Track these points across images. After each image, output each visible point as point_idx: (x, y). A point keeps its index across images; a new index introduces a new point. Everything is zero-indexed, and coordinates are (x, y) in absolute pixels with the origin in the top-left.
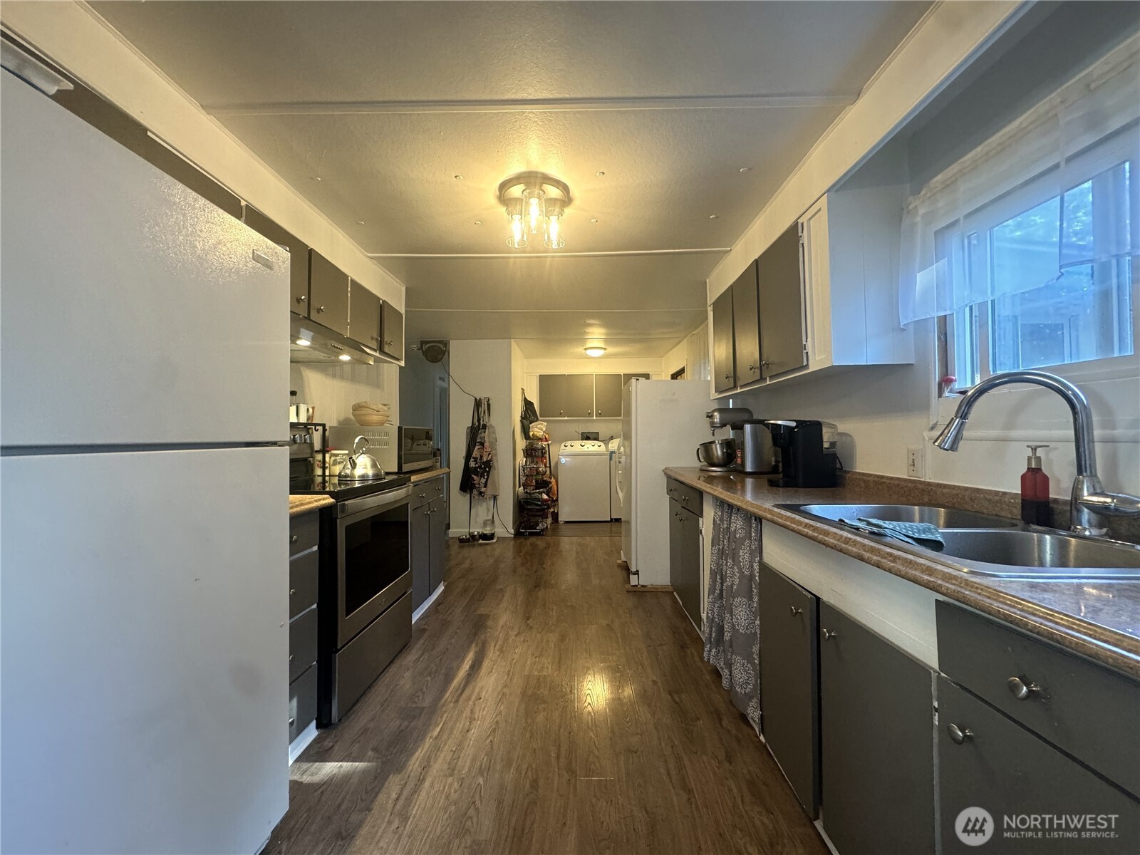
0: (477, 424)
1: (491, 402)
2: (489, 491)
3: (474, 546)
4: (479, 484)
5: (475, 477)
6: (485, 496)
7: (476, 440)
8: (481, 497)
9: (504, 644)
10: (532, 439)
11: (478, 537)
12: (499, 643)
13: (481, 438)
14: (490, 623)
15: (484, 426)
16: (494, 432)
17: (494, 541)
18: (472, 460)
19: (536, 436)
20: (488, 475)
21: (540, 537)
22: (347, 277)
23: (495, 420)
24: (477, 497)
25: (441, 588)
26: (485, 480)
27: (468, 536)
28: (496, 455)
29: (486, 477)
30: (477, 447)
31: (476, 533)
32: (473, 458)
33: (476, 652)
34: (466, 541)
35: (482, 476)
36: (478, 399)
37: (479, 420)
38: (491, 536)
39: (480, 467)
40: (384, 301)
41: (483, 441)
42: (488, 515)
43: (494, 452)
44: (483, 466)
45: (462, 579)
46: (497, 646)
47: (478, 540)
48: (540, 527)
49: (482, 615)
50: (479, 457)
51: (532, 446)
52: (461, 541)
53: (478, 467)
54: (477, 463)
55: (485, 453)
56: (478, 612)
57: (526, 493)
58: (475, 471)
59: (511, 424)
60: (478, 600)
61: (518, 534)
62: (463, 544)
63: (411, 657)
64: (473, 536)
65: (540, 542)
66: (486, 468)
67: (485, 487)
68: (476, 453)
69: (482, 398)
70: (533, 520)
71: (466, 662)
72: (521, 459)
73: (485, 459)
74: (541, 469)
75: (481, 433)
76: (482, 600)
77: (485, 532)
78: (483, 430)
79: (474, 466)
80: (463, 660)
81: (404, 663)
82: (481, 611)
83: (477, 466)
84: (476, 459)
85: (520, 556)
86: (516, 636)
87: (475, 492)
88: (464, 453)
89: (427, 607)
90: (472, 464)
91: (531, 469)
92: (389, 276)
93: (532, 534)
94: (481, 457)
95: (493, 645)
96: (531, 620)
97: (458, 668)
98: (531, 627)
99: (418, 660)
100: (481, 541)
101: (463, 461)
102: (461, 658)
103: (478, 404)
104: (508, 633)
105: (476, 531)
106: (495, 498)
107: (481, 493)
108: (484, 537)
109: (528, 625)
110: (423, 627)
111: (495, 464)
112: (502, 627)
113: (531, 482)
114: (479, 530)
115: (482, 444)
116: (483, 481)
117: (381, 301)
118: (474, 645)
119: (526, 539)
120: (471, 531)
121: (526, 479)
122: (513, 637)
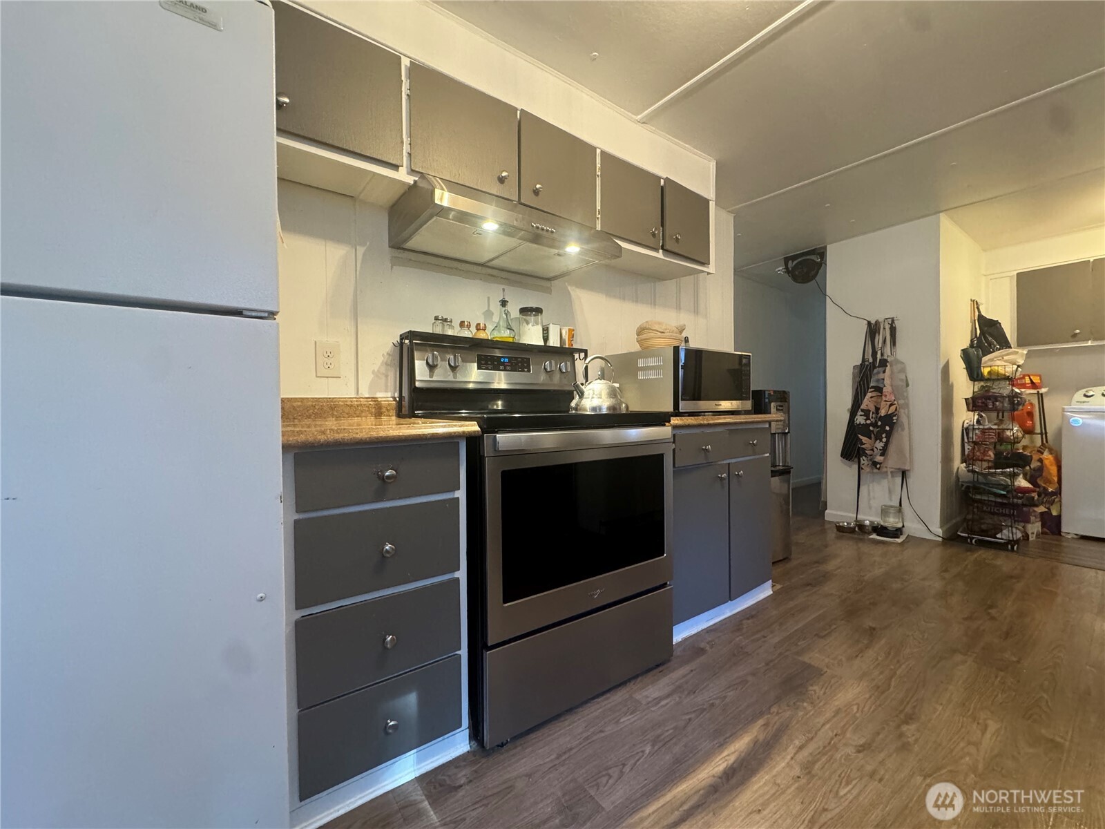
0: (871, 360)
1: (897, 324)
2: (892, 462)
3: (861, 540)
4: (873, 450)
5: (864, 439)
6: (885, 470)
7: (868, 385)
8: (875, 471)
9: (822, 753)
10: (988, 380)
11: (870, 529)
12: (811, 747)
13: (878, 381)
14: (816, 689)
15: (884, 363)
16: (903, 370)
17: (899, 540)
18: (860, 413)
19: (998, 374)
20: (888, 437)
21: (1003, 554)
22: (593, 149)
23: (905, 352)
24: (868, 470)
25: (765, 591)
26: (882, 444)
27: (852, 525)
28: (907, 406)
29: (884, 440)
30: (869, 395)
31: (867, 523)
32: (862, 410)
33: (756, 742)
34: (851, 531)
35: (878, 438)
36: (873, 322)
37: (874, 354)
38: (897, 532)
39: (875, 425)
40: (667, 180)
41: (881, 385)
42: (891, 500)
43: (901, 402)
44: (879, 423)
45: (808, 588)
46: (805, 753)
47: (870, 534)
48: (1005, 535)
49: (809, 666)
50: (872, 409)
51: (988, 391)
52: (840, 529)
53: (871, 424)
54: (868, 418)
55: (883, 403)
56: (806, 658)
57: (973, 471)
58: (865, 430)
59: (938, 356)
60: (816, 635)
61: (951, 539)
62: (841, 534)
63: (653, 690)
64: (861, 526)
65: (1005, 563)
66: (886, 426)
67: (882, 455)
68: (867, 403)
69: (880, 320)
70: (989, 521)
71: (725, 753)
72: (964, 417)
73: (883, 413)
74: (1008, 433)
75: (878, 373)
76: (823, 637)
77: (886, 524)
78: (881, 369)
79: (863, 422)
80: (722, 746)
81: (638, 696)
82: (815, 658)
83: (868, 422)
84: (866, 413)
85: (944, 579)
86: (861, 749)
87: (864, 461)
88: (848, 403)
89: (728, 614)
90: (860, 419)
91: (984, 431)
92: (684, 148)
93: (981, 544)
94: (877, 409)
95: (797, 743)
96: (913, 727)
97: (707, 756)
98: (905, 747)
99: (659, 699)
100: (874, 536)
101: (848, 416)
102: (721, 739)
103: (873, 330)
104: (844, 732)
105: (868, 519)
106: (904, 474)
107: (875, 464)
108: (880, 530)
109: (901, 735)
110: (702, 645)
111: (904, 419)
112: (838, 712)
113: (985, 453)
114: (873, 519)
115: (879, 390)
116: (880, 445)
117: (662, 182)
118: (761, 722)
119: (970, 550)
120: (860, 517)
121: (974, 448)
122: (850, 750)
